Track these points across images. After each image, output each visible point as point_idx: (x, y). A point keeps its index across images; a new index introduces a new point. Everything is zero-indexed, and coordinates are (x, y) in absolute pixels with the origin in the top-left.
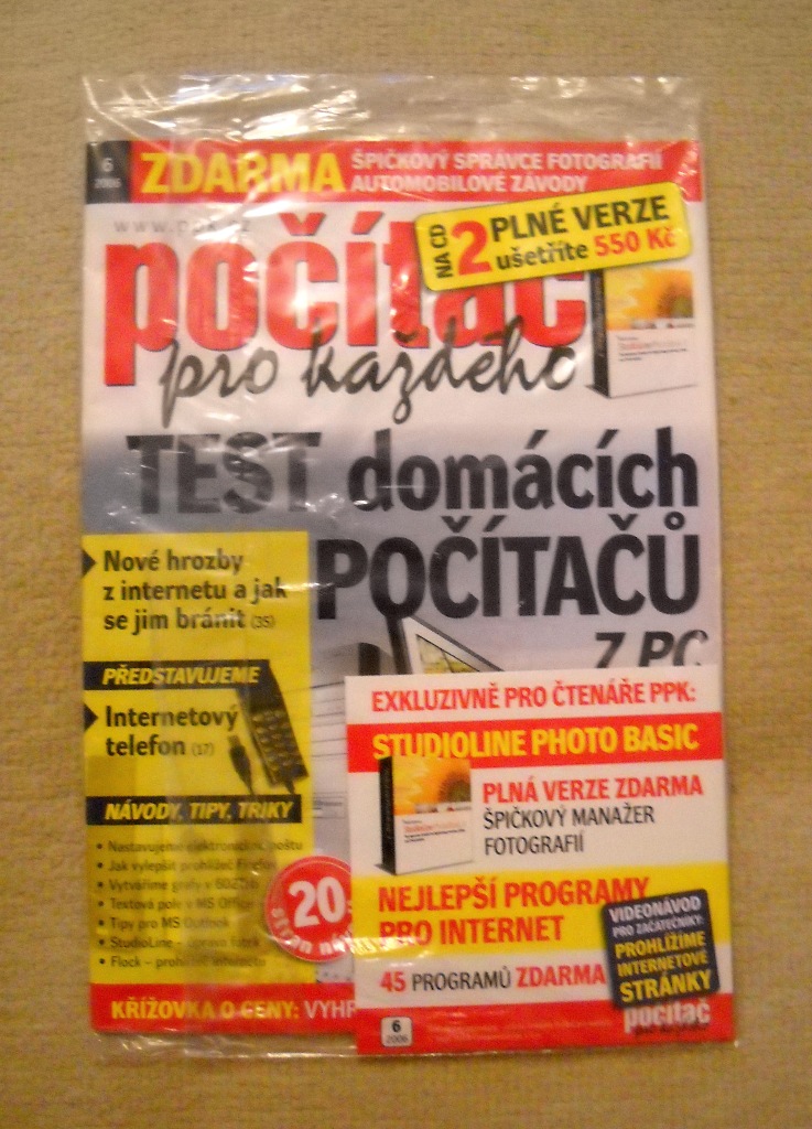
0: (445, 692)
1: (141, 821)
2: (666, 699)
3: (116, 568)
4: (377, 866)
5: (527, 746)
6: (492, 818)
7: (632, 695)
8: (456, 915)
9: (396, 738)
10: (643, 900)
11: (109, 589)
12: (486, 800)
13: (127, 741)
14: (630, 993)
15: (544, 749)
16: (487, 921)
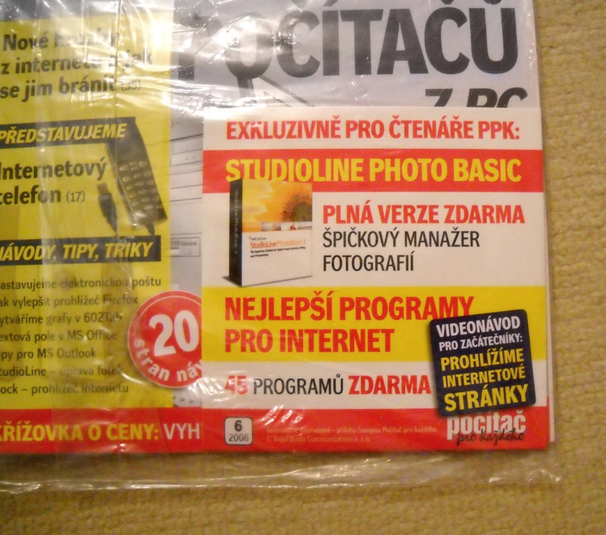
0: (293, 123)
1: (22, 262)
2: (493, 136)
3: (13, 47)
4: (225, 278)
5: (365, 173)
6: (331, 237)
7: (462, 130)
8: (295, 325)
9: (247, 163)
10: (467, 318)
11: (6, 66)
12: (326, 221)
13: (13, 192)
14: (453, 403)
15: (380, 176)
16: (322, 332)
